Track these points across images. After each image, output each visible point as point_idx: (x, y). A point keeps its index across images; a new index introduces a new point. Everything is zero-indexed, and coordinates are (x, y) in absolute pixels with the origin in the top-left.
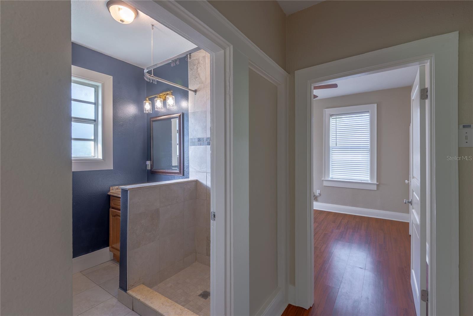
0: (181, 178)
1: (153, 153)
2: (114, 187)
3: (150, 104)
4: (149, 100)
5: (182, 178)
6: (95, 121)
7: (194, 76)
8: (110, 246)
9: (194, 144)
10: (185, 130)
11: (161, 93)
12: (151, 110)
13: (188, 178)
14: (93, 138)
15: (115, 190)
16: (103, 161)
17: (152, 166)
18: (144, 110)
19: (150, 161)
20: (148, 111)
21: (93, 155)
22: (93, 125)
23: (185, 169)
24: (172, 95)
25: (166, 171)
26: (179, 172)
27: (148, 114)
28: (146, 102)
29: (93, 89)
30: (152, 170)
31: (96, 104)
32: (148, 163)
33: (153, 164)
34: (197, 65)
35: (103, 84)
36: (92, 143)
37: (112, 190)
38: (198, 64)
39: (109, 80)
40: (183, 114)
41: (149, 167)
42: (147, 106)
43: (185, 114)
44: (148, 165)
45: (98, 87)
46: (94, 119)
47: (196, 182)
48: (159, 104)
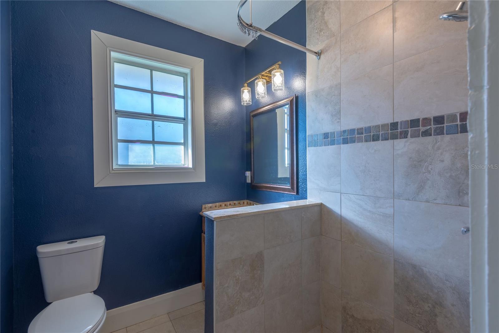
0: (293, 197)
1: (253, 161)
2: (207, 205)
3: (249, 92)
4: (248, 86)
5: (295, 198)
6: (185, 119)
7: (317, 30)
8: (203, 282)
9: (315, 144)
10: (300, 122)
11: (263, 71)
12: (251, 100)
13: (306, 198)
14: (182, 141)
15: (208, 209)
16: (193, 171)
17: (252, 178)
18: (242, 100)
19: (250, 172)
20: (246, 101)
21: (183, 163)
22: (183, 125)
23: (300, 184)
24: (280, 67)
25: (272, 186)
26: (290, 188)
27: (248, 107)
28: (244, 89)
29: (182, 78)
30: (253, 184)
31: (185, 98)
32: (248, 174)
33: (254, 175)
34: (323, 9)
35: (192, 69)
36: (182, 147)
37: (205, 208)
38: (325, 6)
39: (200, 63)
40: (297, 98)
41: (249, 180)
42: (246, 96)
43: (299, 97)
44: (248, 176)
45: (186, 74)
46: (184, 117)
47: (321, 206)
48: (260, 87)
